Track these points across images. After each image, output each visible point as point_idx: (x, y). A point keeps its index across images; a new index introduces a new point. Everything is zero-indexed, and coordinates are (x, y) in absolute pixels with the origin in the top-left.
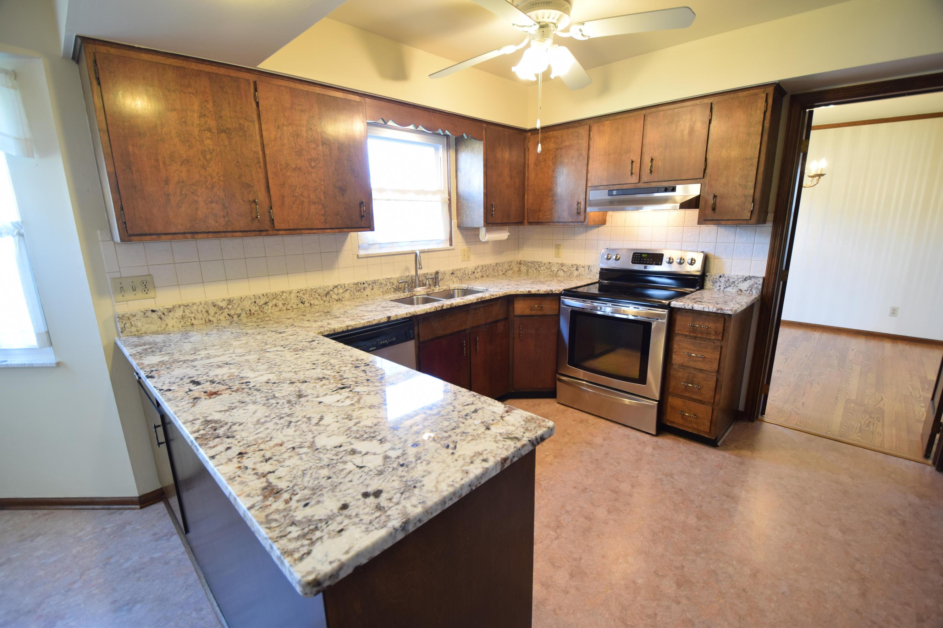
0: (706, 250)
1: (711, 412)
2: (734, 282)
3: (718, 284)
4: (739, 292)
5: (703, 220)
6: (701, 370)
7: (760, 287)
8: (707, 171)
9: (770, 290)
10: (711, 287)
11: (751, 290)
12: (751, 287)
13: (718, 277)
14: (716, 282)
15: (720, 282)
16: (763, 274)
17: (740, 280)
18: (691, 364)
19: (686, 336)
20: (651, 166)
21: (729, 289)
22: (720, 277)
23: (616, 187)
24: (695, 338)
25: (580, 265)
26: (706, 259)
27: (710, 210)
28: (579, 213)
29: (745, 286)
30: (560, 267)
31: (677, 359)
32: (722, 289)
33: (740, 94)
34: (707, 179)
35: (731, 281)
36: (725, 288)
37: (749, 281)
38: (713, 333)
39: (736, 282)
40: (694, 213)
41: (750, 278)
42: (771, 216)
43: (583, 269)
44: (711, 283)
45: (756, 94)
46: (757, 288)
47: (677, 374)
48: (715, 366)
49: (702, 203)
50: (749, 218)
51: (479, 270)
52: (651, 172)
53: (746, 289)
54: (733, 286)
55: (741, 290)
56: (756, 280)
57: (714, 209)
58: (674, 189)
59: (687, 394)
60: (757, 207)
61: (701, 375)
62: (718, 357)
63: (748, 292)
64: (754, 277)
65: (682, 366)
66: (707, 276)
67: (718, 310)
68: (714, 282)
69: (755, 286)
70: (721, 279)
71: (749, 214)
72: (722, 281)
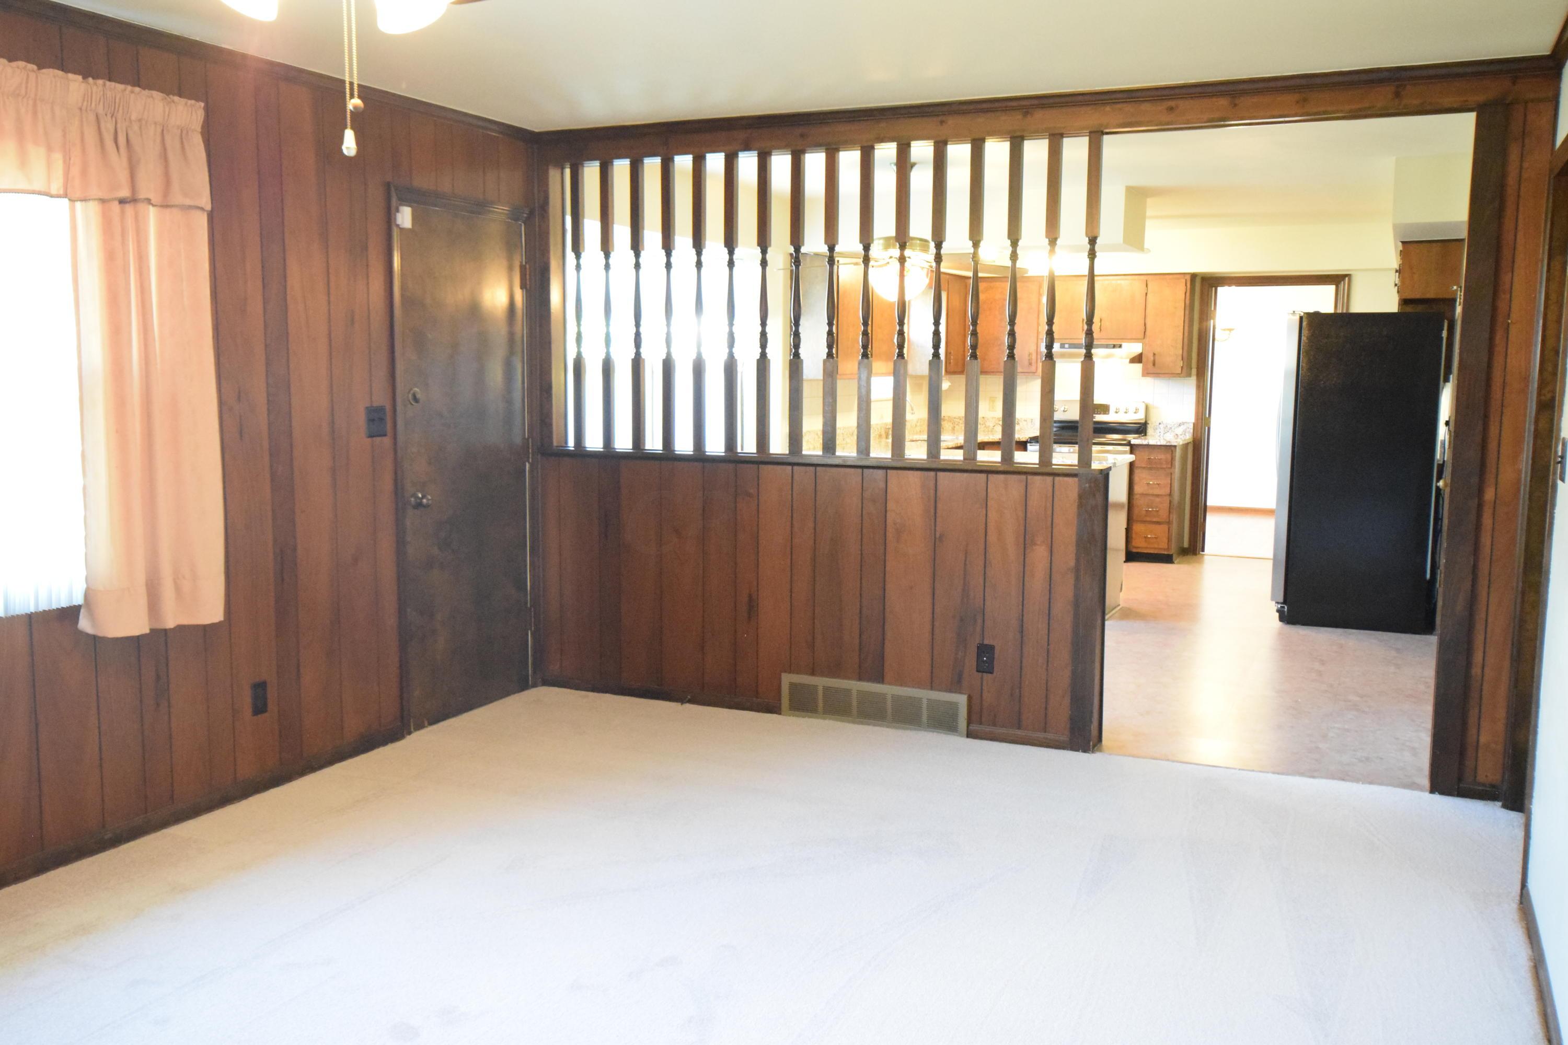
0: (1147, 401)
1: (1167, 530)
2: (1171, 428)
3: (1158, 431)
4: (1176, 436)
5: (1146, 373)
6: (1158, 496)
7: (1192, 431)
8: (1147, 333)
9: (1199, 435)
10: (1153, 434)
11: (1185, 434)
12: (1185, 432)
13: (1158, 424)
14: (1157, 429)
15: (1160, 428)
16: (1193, 420)
17: (1175, 426)
18: (1151, 492)
19: (1144, 468)
20: (1101, 325)
21: (1168, 434)
22: (1160, 424)
23: (1067, 341)
24: (1151, 469)
25: (1021, 419)
26: (1147, 408)
27: (1151, 364)
28: (1030, 364)
29: (1180, 431)
30: (997, 422)
31: (1138, 489)
32: (1162, 435)
33: (1167, 276)
34: (1147, 340)
35: (1168, 427)
36: (1164, 434)
37: (1182, 426)
38: (1164, 463)
39: (1173, 428)
40: (1138, 367)
41: (1183, 423)
42: (1194, 371)
43: (1025, 423)
44: (1153, 430)
45: (1178, 279)
46: (1189, 432)
47: (1139, 501)
48: (1168, 491)
49: (1144, 359)
50: (1180, 372)
51: (918, 424)
52: (1101, 330)
53: (1181, 433)
54: (1170, 431)
55: (1177, 435)
56: (1188, 425)
57: (1154, 365)
58: (1120, 346)
59: (1148, 519)
60: (1185, 363)
61: (1158, 500)
62: (1169, 482)
63: (1183, 435)
64: (1186, 423)
65: (1142, 494)
66: (1148, 424)
67: (1167, 442)
68: (1155, 429)
69: (1188, 430)
70: (1160, 425)
71: (1180, 369)
72: (1161, 428)
